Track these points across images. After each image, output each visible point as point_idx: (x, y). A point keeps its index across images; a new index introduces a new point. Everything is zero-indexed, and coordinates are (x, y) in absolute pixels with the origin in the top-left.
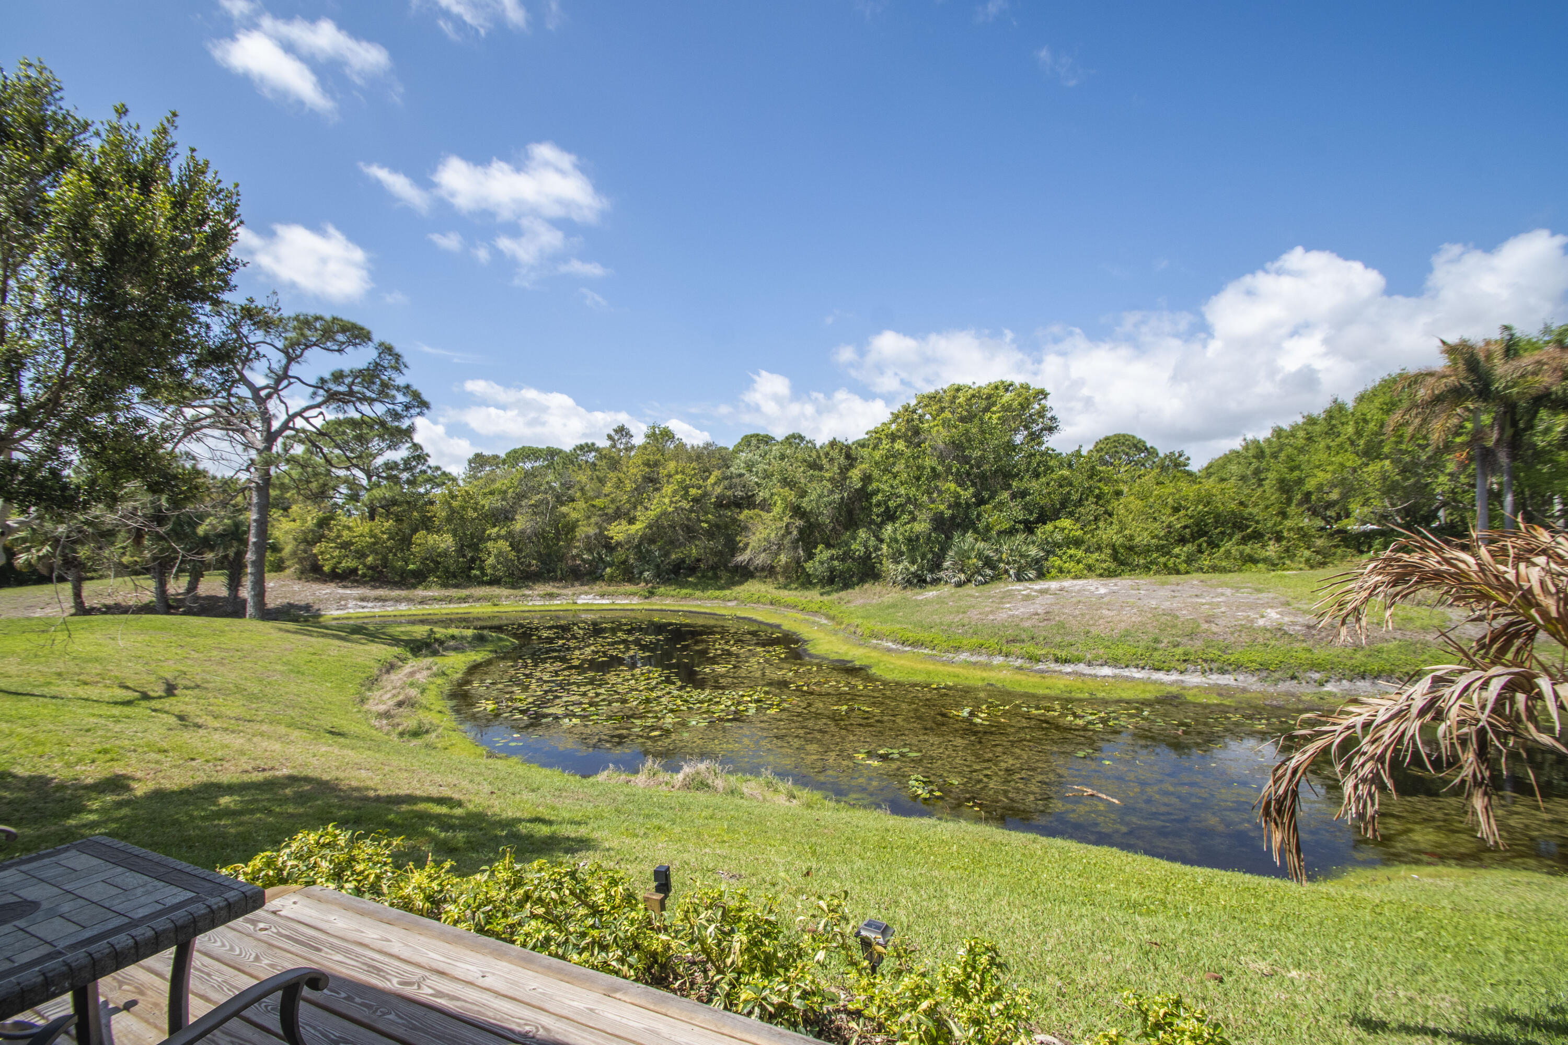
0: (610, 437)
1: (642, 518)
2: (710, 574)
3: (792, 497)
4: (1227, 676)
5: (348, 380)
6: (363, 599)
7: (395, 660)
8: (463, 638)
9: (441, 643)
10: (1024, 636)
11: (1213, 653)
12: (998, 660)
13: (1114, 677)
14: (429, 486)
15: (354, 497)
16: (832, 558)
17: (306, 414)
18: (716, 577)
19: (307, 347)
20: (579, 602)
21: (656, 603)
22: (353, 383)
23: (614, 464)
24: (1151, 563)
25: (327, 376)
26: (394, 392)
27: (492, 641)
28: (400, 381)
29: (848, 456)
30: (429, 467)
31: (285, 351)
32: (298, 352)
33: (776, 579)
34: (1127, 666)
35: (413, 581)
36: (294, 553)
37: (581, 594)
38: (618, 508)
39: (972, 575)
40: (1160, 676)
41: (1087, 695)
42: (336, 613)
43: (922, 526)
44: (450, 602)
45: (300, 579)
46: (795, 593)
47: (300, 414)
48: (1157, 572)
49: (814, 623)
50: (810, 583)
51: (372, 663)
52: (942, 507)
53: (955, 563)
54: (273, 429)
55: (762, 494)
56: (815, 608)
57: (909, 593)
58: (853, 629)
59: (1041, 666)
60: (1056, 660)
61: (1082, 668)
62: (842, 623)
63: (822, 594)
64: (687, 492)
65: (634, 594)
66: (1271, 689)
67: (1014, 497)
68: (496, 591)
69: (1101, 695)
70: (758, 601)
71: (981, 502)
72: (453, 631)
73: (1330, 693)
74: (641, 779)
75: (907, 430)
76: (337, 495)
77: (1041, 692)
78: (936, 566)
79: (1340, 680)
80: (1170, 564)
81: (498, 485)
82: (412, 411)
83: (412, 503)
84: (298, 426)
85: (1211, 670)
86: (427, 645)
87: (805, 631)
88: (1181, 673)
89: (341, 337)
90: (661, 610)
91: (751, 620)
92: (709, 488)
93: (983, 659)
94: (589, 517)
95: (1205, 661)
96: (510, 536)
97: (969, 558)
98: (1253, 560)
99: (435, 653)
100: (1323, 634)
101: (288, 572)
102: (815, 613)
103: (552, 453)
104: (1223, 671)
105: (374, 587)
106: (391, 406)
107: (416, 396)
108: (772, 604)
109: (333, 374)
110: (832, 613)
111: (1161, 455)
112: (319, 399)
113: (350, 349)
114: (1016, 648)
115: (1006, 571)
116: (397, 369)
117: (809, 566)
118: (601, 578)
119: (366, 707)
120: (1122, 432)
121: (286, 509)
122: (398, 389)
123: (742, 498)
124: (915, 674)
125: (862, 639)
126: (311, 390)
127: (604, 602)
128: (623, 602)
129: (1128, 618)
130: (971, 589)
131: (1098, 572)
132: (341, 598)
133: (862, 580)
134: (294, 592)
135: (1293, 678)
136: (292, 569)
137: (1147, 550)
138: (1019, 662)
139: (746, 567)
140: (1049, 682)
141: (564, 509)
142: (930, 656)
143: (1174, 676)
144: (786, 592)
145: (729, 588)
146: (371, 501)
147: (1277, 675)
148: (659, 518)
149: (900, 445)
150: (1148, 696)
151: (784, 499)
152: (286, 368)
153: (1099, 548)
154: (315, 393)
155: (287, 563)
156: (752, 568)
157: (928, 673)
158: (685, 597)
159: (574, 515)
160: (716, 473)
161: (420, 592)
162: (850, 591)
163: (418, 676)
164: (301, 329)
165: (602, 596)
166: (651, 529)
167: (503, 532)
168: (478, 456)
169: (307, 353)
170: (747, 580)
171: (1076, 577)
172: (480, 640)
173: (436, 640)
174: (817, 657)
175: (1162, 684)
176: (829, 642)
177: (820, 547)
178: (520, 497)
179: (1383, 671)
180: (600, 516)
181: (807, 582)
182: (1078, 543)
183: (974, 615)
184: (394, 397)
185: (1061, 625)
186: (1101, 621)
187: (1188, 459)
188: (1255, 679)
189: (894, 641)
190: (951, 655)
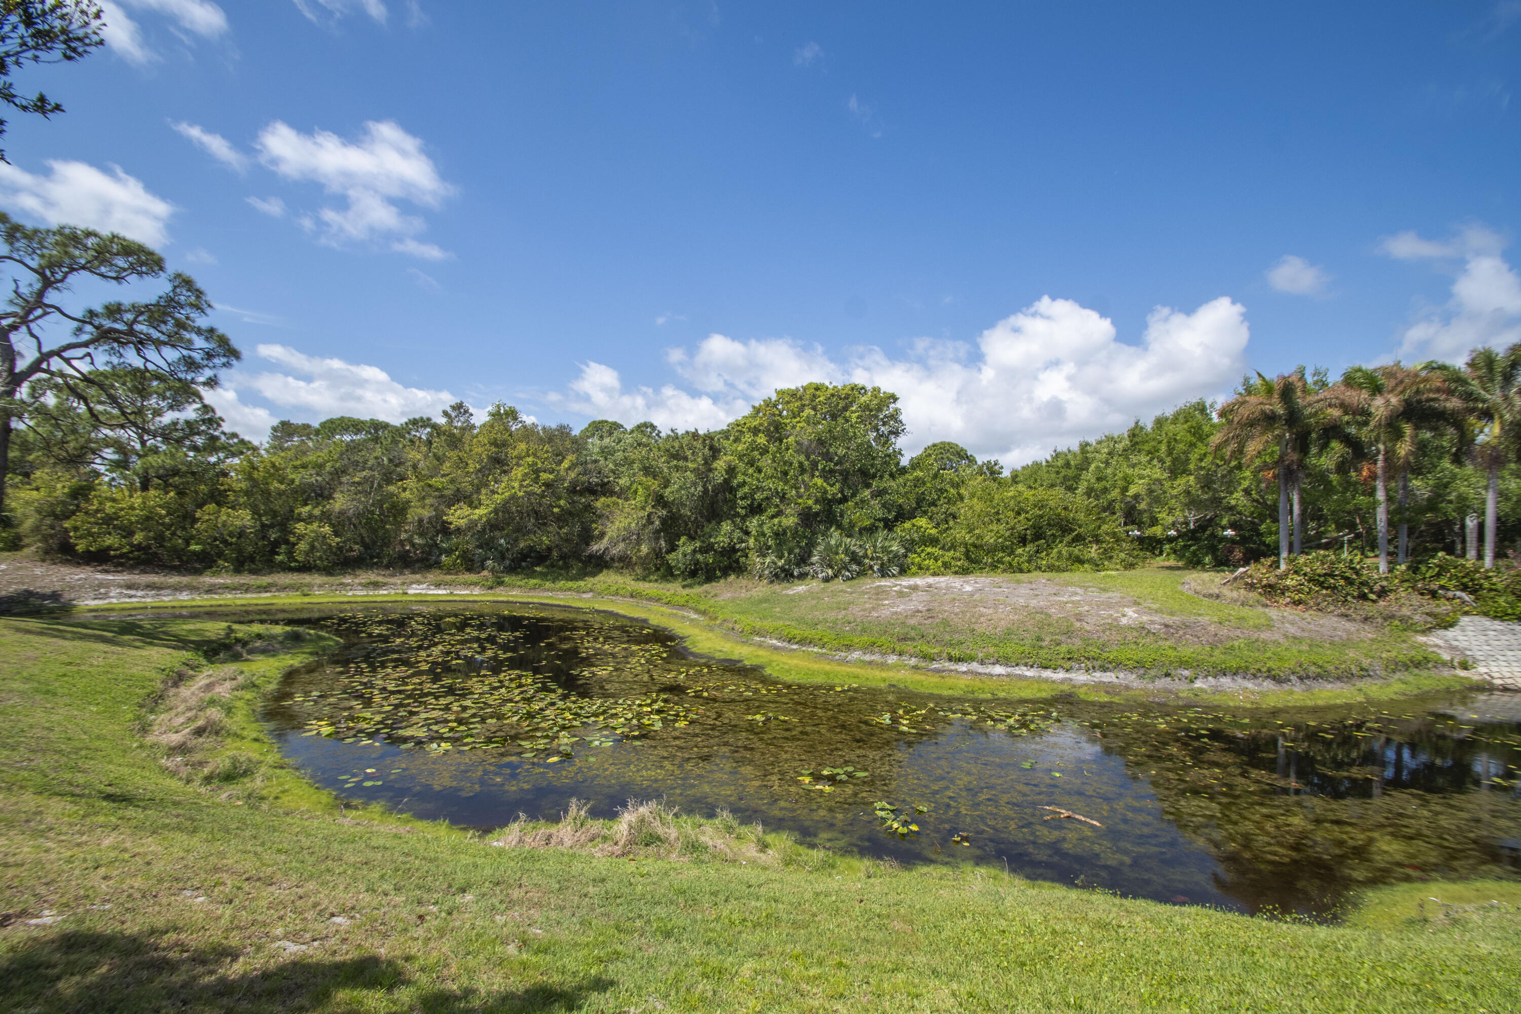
0: (445, 414)
1: (488, 502)
2: (561, 563)
3: (654, 485)
4: (1108, 674)
5: (129, 317)
6: (129, 587)
7: (184, 669)
8: (273, 637)
9: (245, 644)
10: (913, 634)
11: (1094, 651)
12: (892, 659)
13: (1008, 675)
14: (222, 455)
15: (122, 465)
16: (694, 551)
17: (66, 354)
18: (567, 567)
19: (72, 270)
20: (410, 592)
21: (502, 594)
22: (135, 321)
23: (454, 441)
24: (998, 561)
25: (98, 308)
26: (194, 337)
27: (311, 641)
28: (202, 322)
29: (711, 448)
30: (224, 433)
31: (40, 272)
32: (59, 276)
33: (634, 570)
34: (1017, 665)
35: (198, 566)
36: (36, 529)
37: (412, 583)
38: (458, 490)
39: (839, 571)
40: (1047, 674)
41: (989, 696)
42: (93, 603)
43: (790, 521)
44: (247, 591)
45: (43, 561)
46: (656, 585)
47: (58, 353)
48: (1004, 571)
49: (683, 617)
50: (672, 575)
51: (153, 674)
52: (810, 502)
53: (823, 559)
54: (17, 370)
55: (623, 481)
56: (682, 601)
57: (777, 587)
58: (731, 625)
59: (935, 665)
60: (950, 659)
61: (975, 666)
62: (716, 618)
63: (684, 587)
64: (538, 476)
65: (475, 584)
66: (1150, 686)
67: (875, 495)
68: (307, 578)
69: (1002, 695)
70: (617, 594)
71: (845, 500)
72: (257, 628)
73: (1201, 690)
74: (564, 831)
75: (770, 424)
76: (98, 461)
77: (946, 693)
78: (803, 560)
79: (1206, 677)
80: (1015, 564)
81: (311, 457)
82: (216, 361)
83: (196, 474)
84: (53, 368)
85: (1094, 668)
86: (227, 647)
87: (678, 627)
88: (1067, 671)
89: (121, 262)
90: (508, 602)
91: (616, 616)
92: (562, 473)
93: (876, 658)
94: (424, 498)
95: (1088, 659)
96: (326, 517)
97: (837, 553)
98: (1080, 561)
99: (237, 658)
100: (1181, 632)
101: (26, 551)
102: (682, 607)
103: (377, 426)
104: (1104, 669)
105: (144, 572)
106: (185, 352)
107: (223, 342)
108: (632, 596)
109: (107, 308)
110: (702, 607)
111: (980, 463)
112: (85, 337)
113: (133, 278)
114: (908, 647)
115: (871, 567)
116: (198, 308)
117: (671, 558)
118: (438, 565)
119: (150, 739)
120: (947, 441)
121: (27, 475)
122: (199, 332)
123: (597, 484)
124: (813, 674)
125: (745, 636)
126: (75, 324)
127: (440, 592)
128: (462, 593)
129: (1004, 617)
130: (838, 585)
131: (953, 569)
132: (100, 585)
133: (725, 573)
134: (36, 577)
135: (1167, 675)
136: (33, 548)
137: (992, 550)
138: (913, 661)
139: (601, 557)
140: (950, 681)
141: (392, 488)
142: (822, 655)
143: (1060, 675)
144: (647, 585)
145: (582, 579)
146: (146, 471)
147: (1153, 672)
148: (506, 502)
149: (762, 439)
150: (1044, 695)
151: (647, 488)
152: (41, 294)
153: (953, 547)
154: (79, 330)
155: (26, 541)
156: (608, 558)
157: (827, 674)
158: (534, 588)
159: (407, 495)
160: (570, 458)
161: (207, 579)
162: (714, 584)
163: (218, 689)
164: (65, 245)
165: (438, 585)
166: (497, 514)
167: (317, 512)
168: (285, 424)
169: (73, 278)
170: (601, 571)
171: (935, 574)
172: (296, 639)
173: (238, 640)
174: (701, 656)
175: (1053, 682)
176: (708, 639)
177: (683, 539)
178: (338, 473)
179: (1240, 667)
180: (436, 497)
181: (668, 573)
182: (934, 541)
183: (856, 611)
184: (190, 341)
185: (946, 623)
186: (982, 619)
187: (1002, 468)
188: (1134, 676)
189: (779, 639)
190: (843, 654)
